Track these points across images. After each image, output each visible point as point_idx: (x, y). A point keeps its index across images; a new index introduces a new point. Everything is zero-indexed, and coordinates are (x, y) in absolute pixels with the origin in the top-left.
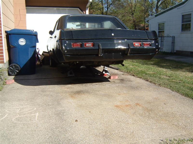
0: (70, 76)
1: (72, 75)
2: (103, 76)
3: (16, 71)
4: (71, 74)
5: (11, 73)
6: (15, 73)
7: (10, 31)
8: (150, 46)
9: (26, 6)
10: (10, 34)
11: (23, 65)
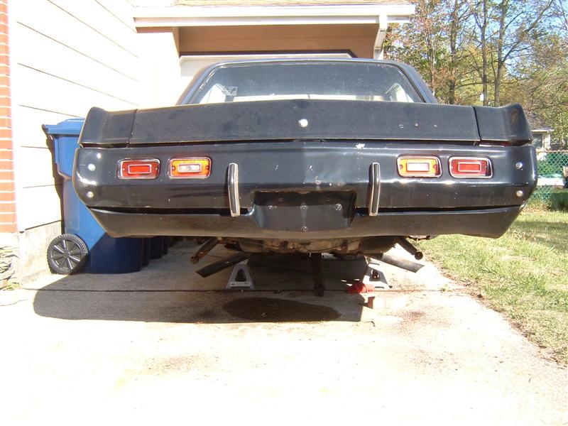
0: (236, 285)
1: (242, 284)
2: (357, 292)
3: (71, 259)
4: (240, 277)
5: (56, 264)
6: (68, 266)
7: (60, 124)
8: (488, 174)
9: (181, 54)
10: (56, 136)
11: (97, 240)
